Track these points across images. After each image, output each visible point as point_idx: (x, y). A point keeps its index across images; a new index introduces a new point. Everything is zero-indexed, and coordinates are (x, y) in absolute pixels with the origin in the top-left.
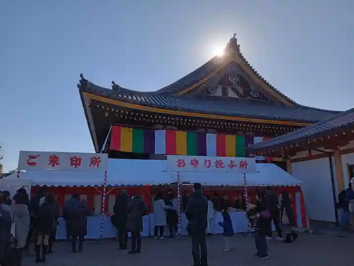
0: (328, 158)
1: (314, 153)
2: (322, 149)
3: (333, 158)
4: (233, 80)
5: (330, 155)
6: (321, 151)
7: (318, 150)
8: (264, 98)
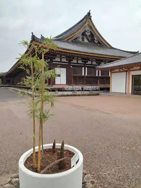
0: (126, 72)
1: (121, 70)
2: (124, 69)
3: (127, 72)
4: (88, 34)
5: (126, 71)
6: (124, 70)
7: (122, 69)
8: (100, 43)
